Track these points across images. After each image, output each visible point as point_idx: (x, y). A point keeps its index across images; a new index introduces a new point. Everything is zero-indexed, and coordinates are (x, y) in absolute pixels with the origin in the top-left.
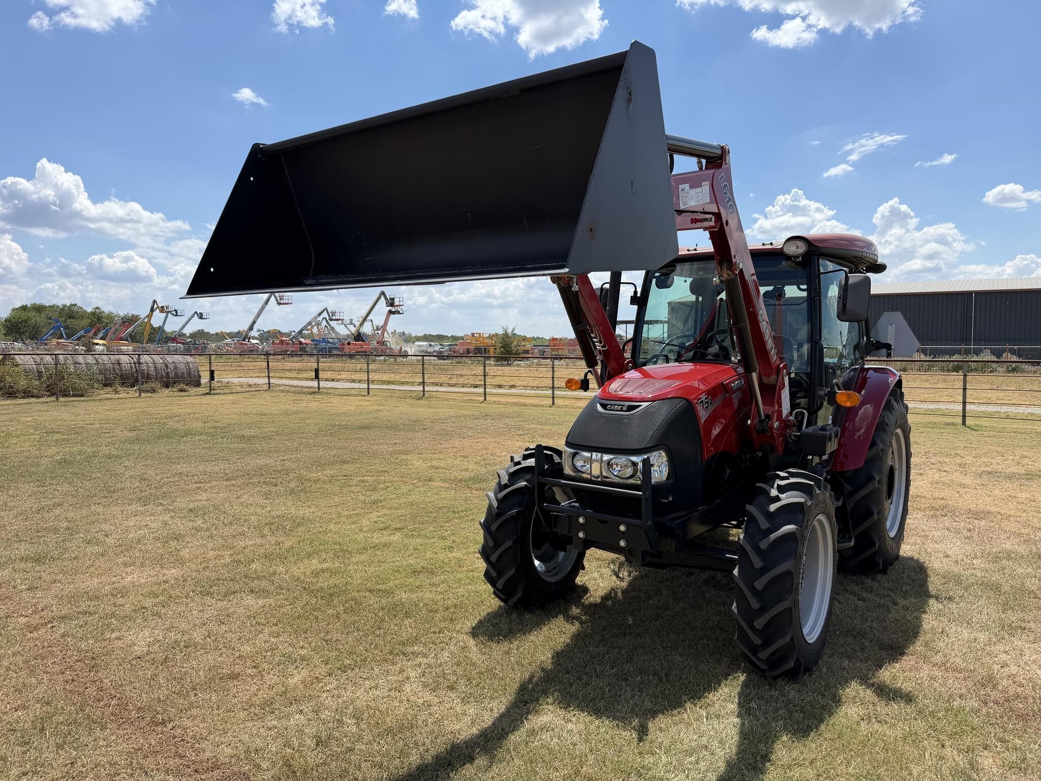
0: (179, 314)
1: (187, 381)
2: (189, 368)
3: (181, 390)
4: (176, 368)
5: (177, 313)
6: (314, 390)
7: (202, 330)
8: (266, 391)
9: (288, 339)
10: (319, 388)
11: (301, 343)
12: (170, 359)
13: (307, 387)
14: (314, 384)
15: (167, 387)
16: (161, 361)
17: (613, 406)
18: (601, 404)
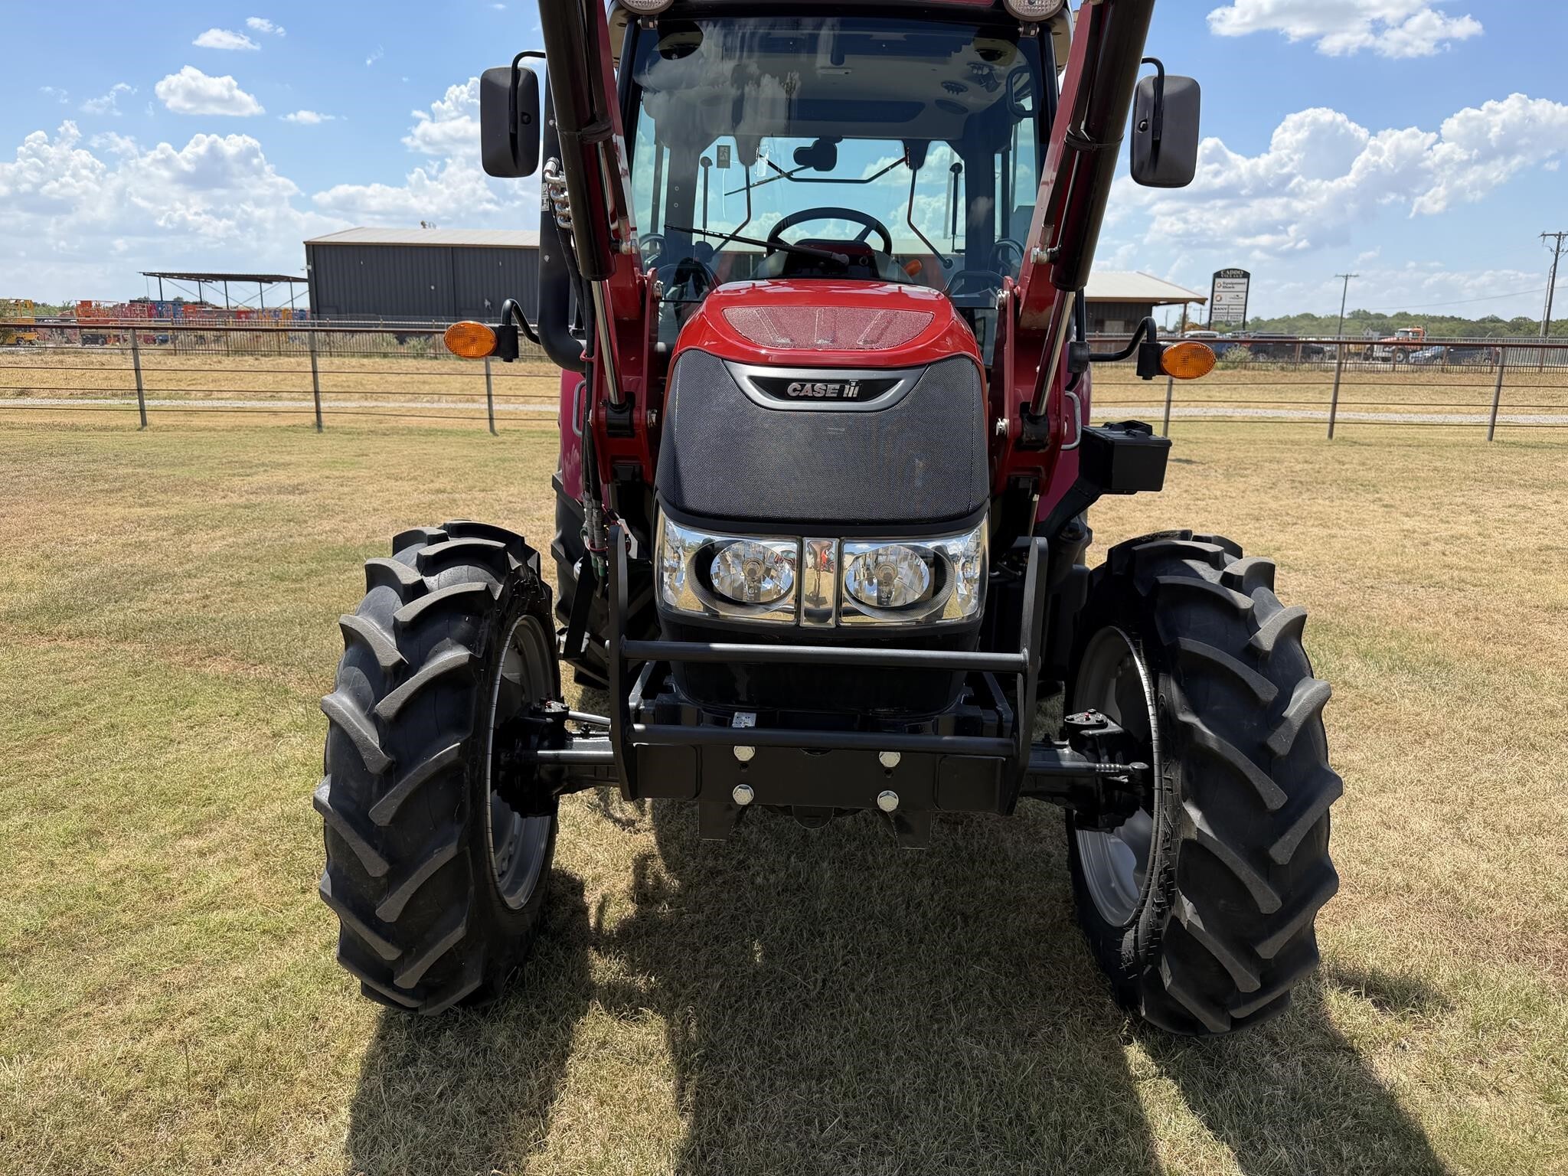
17: (808, 386)
18: (759, 382)
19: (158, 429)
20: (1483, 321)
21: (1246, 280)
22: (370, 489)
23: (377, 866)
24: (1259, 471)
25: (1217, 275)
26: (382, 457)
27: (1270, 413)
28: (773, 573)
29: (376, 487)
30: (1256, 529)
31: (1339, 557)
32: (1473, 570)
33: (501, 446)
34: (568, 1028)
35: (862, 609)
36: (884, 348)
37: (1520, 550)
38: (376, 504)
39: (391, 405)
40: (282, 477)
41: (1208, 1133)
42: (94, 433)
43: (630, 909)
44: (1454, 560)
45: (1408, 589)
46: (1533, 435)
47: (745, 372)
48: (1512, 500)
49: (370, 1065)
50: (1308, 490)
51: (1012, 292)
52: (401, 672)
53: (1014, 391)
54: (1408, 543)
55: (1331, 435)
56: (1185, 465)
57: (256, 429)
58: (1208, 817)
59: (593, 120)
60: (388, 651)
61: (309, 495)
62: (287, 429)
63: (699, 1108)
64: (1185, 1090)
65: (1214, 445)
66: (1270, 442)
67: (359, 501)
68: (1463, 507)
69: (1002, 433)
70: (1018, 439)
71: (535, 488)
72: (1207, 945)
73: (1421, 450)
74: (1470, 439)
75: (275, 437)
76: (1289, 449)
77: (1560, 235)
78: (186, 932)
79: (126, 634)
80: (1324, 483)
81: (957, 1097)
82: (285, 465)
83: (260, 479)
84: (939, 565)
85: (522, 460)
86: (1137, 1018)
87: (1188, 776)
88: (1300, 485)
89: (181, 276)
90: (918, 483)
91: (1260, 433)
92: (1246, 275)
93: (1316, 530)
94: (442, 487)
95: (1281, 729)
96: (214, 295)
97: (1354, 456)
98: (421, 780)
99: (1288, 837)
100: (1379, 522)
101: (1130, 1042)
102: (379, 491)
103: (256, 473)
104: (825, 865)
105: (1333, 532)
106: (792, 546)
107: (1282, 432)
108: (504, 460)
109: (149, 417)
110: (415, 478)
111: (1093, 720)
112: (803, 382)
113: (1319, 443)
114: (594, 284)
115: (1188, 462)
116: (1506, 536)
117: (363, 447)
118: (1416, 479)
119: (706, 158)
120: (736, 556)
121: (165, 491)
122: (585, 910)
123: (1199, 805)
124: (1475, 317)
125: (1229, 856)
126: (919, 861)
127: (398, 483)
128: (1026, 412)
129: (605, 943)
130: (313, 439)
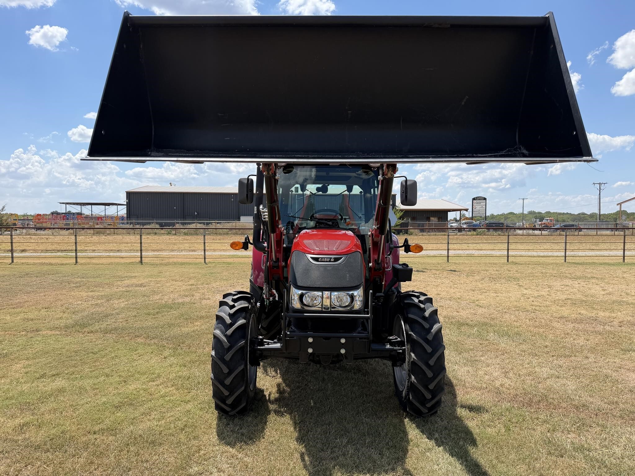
17: (323, 259)
18: (312, 258)
19: (81, 264)
20: (579, 214)
21: (485, 201)
22: (168, 284)
23: (226, 370)
24: (479, 274)
25: (474, 199)
26: (168, 273)
27: (489, 252)
28: (316, 299)
29: (169, 284)
30: (472, 294)
31: (497, 303)
32: (540, 306)
33: (209, 268)
34: (266, 418)
35: (336, 307)
36: (340, 250)
37: (559, 300)
38: (172, 290)
39: (165, 254)
40: (134, 281)
41: (421, 434)
42: (59, 266)
43: (277, 395)
44: (535, 303)
45: (517, 312)
46: (582, 260)
47: (309, 256)
48: (564, 283)
49: (218, 425)
50: (495, 281)
51: (371, 233)
52: (231, 325)
53: (374, 257)
54: (522, 298)
55: (508, 261)
56: (453, 272)
57: (118, 264)
58: (416, 356)
59: (274, 202)
60: (228, 321)
61: (147, 287)
62: (130, 263)
63: (300, 430)
64: (417, 426)
65: (465, 265)
66: (486, 263)
67: (166, 289)
68: (546, 286)
69: (370, 267)
70: (375, 268)
71: (225, 283)
72: (418, 387)
73: (539, 266)
74: (558, 261)
75: (127, 267)
76: (492, 266)
77: (600, 183)
78: (161, 401)
79: (106, 332)
80: (501, 278)
81: (362, 427)
82: (135, 277)
83: (127, 282)
84: (352, 297)
85: (219, 273)
86: (407, 412)
87: (411, 346)
88: (493, 279)
89: (74, 204)
90: (348, 280)
91: (484, 260)
92: (485, 199)
93: (492, 294)
94: (193, 283)
95: (430, 334)
96: (86, 211)
97: (515, 268)
98: (237, 349)
99: (433, 359)
100: (515, 291)
101: (406, 418)
102: (171, 285)
103: (125, 280)
104: (329, 384)
105: (498, 295)
106: (321, 293)
107: (492, 260)
108: (212, 273)
109: (78, 260)
110: (182, 281)
111: (394, 338)
112: (322, 258)
113: (504, 264)
114: (272, 234)
115: (455, 271)
116: (557, 295)
117: (160, 270)
118: (533, 276)
119: (292, 190)
120: (308, 296)
121: (96, 287)
122: (265, 396)
123: (414, 353)
124: (576, 213)
125: (420, 364)
126: (355, 383)
127: (177, 282)
128: (376, 262)
129: (272, 403)
130: (140, 268)
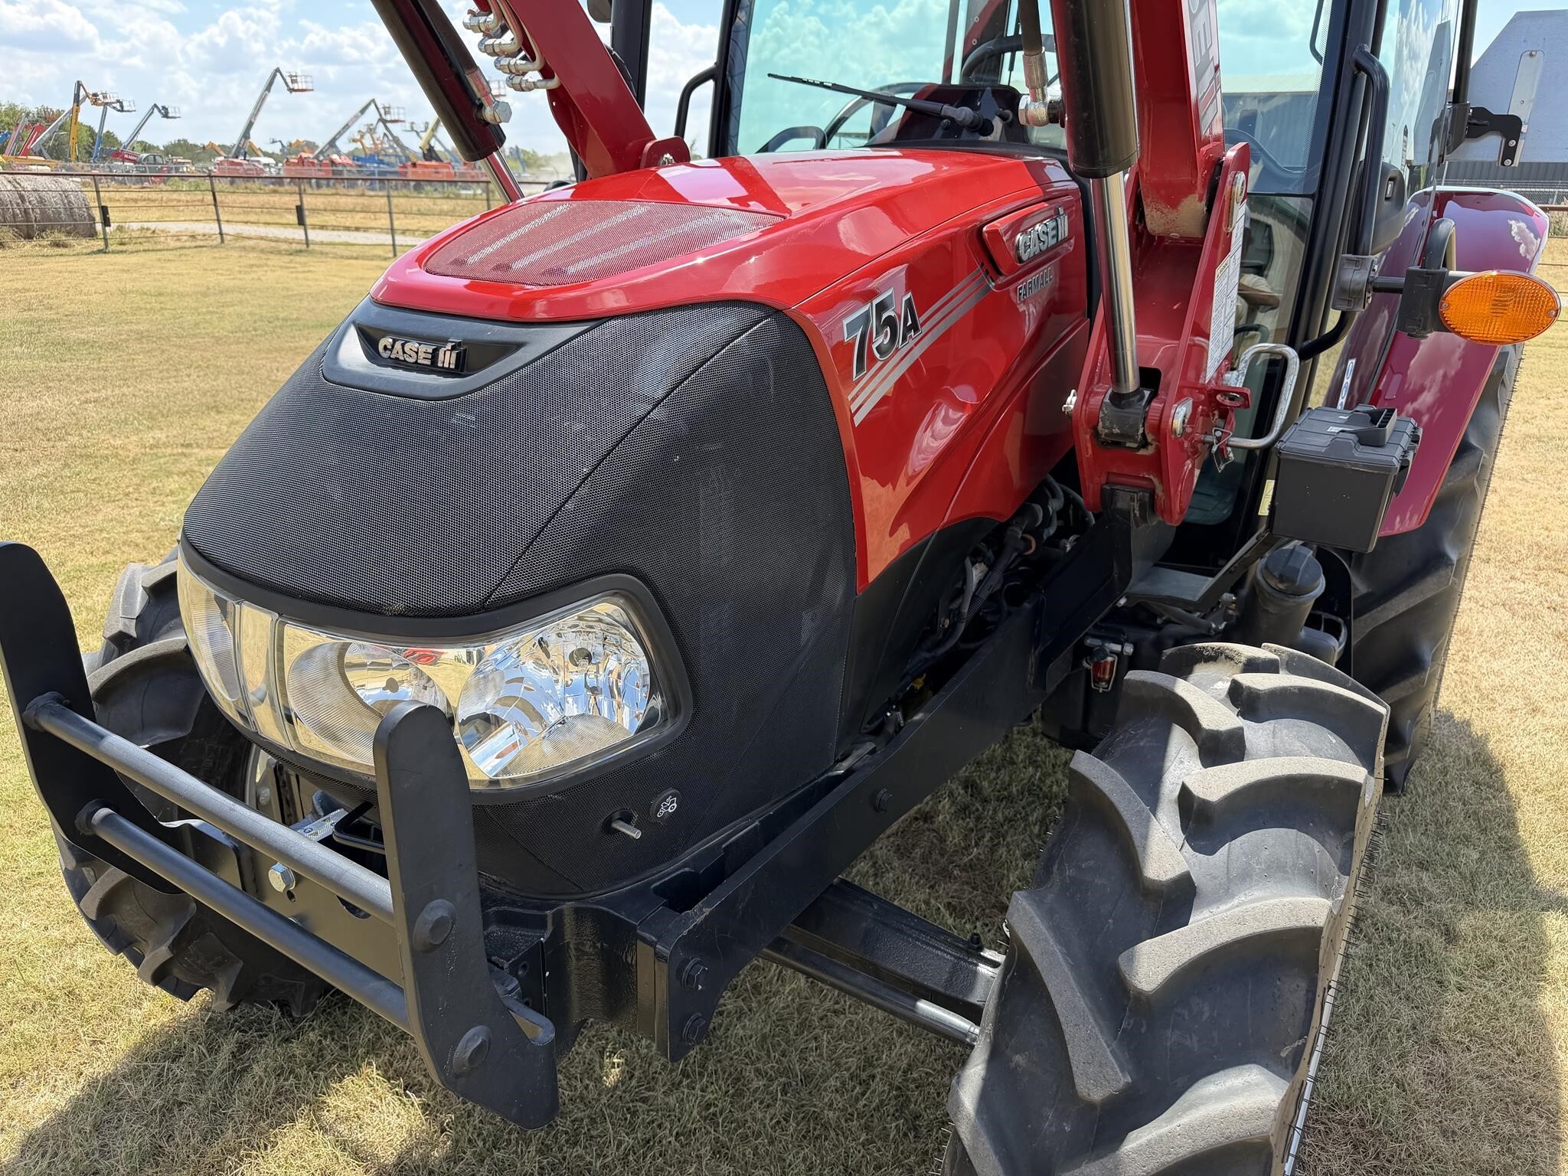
0: (125, 109)
1: (66, 226)
2: (69, 202)
3: (57, 245)
4: (41, 201)
5: (122, 106)
6: (298, 247)
7: (185, 141)
8: (216, 247)
9: (311, 156)
10: (307, 244)
11: (333, 163)
12: (27, 183)
13: (286, 241)
14: (298, 234)
15: (29, 237)
16: (9, 187)
17: (400, 343)
70: (1094, 430)
112: (396, 337)
